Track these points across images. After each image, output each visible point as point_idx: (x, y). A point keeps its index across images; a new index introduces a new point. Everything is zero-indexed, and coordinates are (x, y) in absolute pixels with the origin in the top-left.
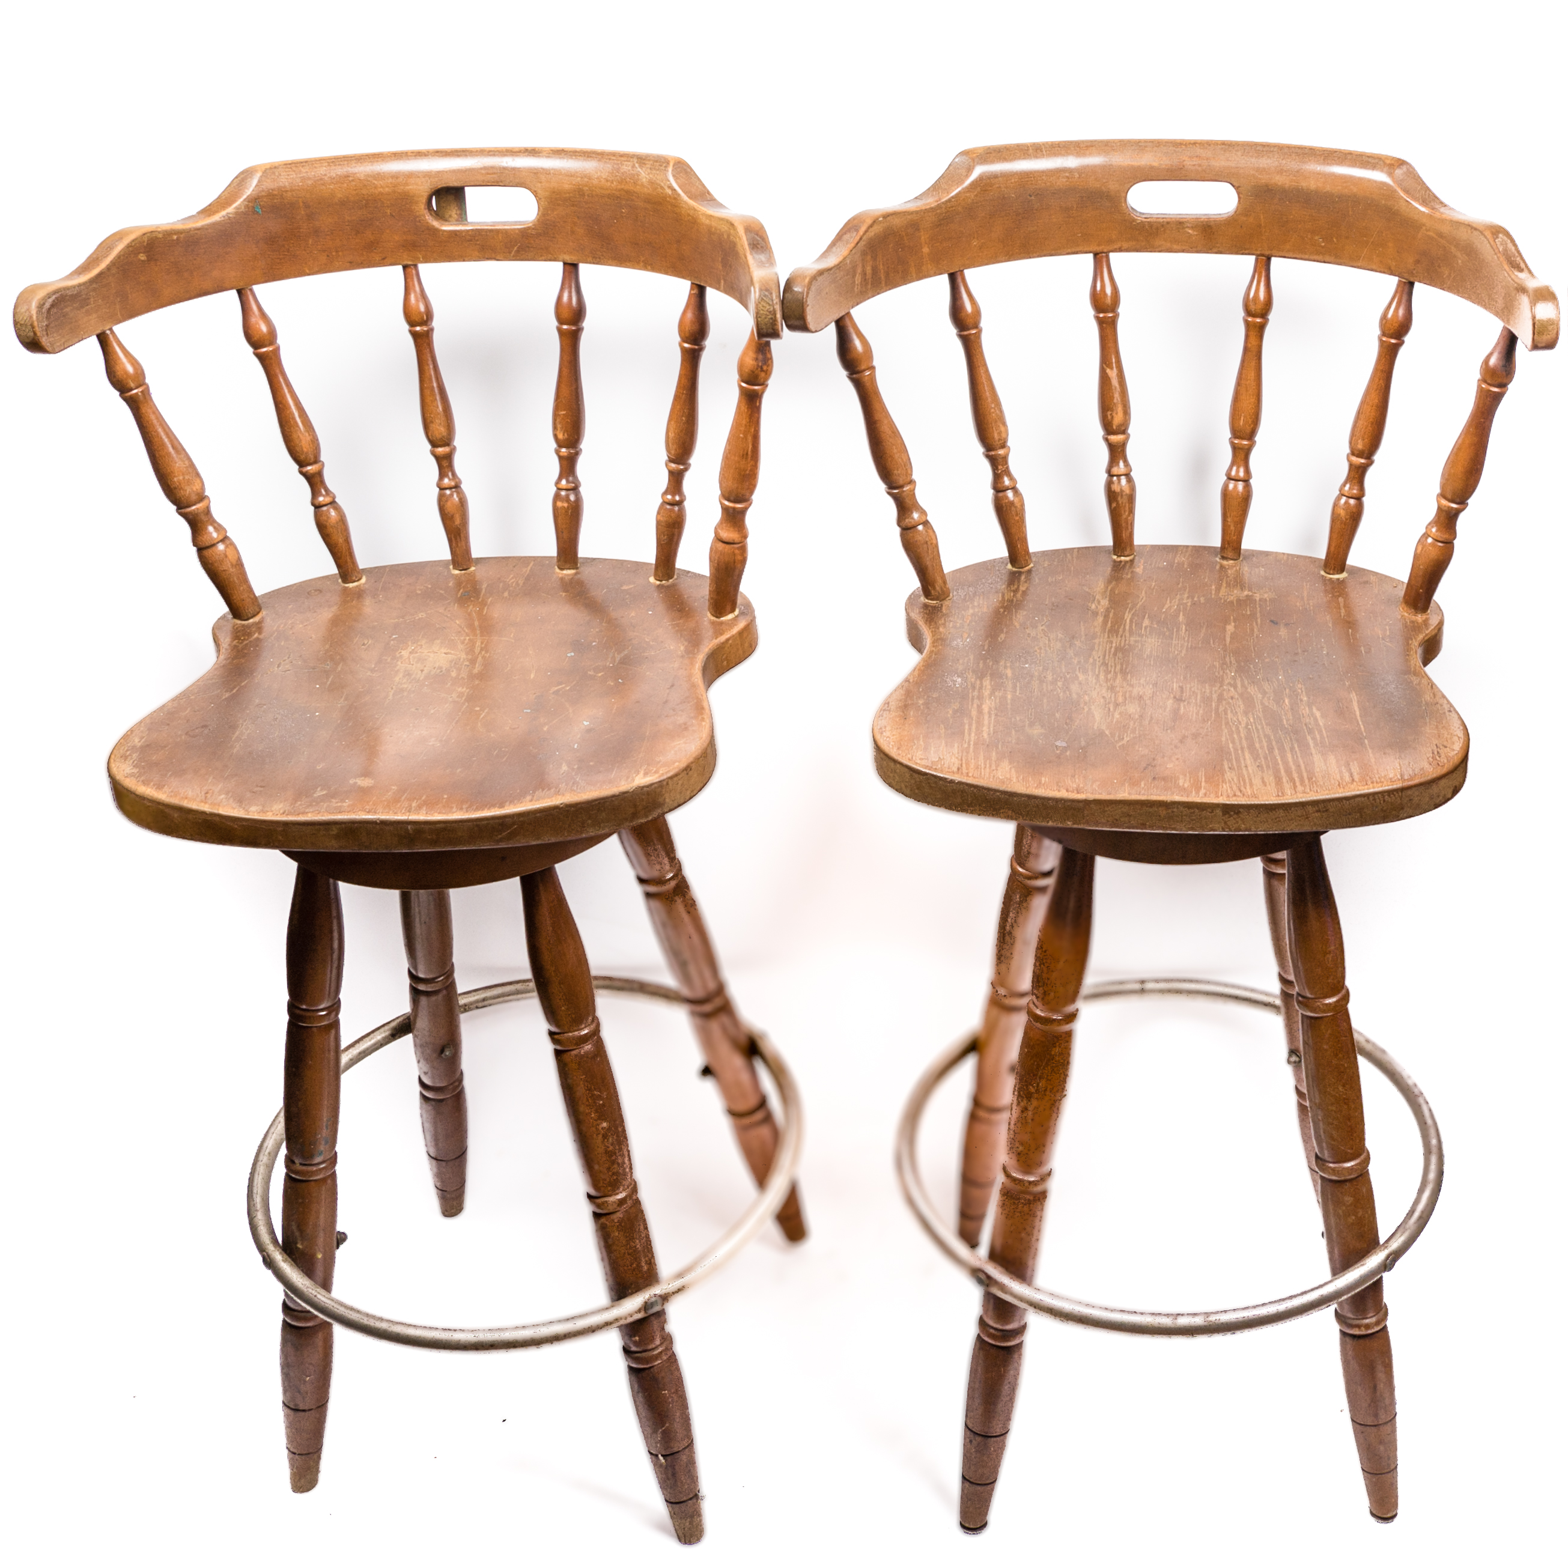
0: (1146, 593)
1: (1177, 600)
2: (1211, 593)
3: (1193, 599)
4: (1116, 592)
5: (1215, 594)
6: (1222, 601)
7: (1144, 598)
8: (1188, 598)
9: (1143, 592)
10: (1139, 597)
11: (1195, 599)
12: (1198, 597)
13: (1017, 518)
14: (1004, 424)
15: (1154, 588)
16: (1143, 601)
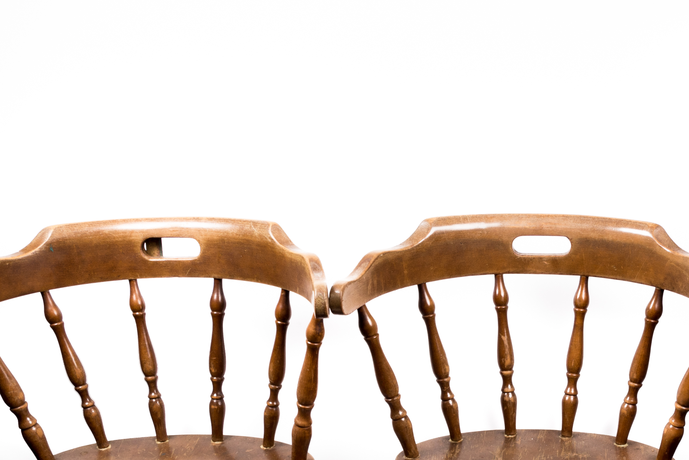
0: (522, 454)
1: (538, 458)
2: (556, 455)
3: (547, 457)
4: (507, 454)
5: (558, 455)
6: (562, 458)
7: (521, 457)
8: (544, 457)
9: (521, 454)
10: (518, 456)
11: (548, 457)
12: (550, 457)
13: (454, 415)
14: (447, 365)
15: (526, 452)
16: (520, 459)
